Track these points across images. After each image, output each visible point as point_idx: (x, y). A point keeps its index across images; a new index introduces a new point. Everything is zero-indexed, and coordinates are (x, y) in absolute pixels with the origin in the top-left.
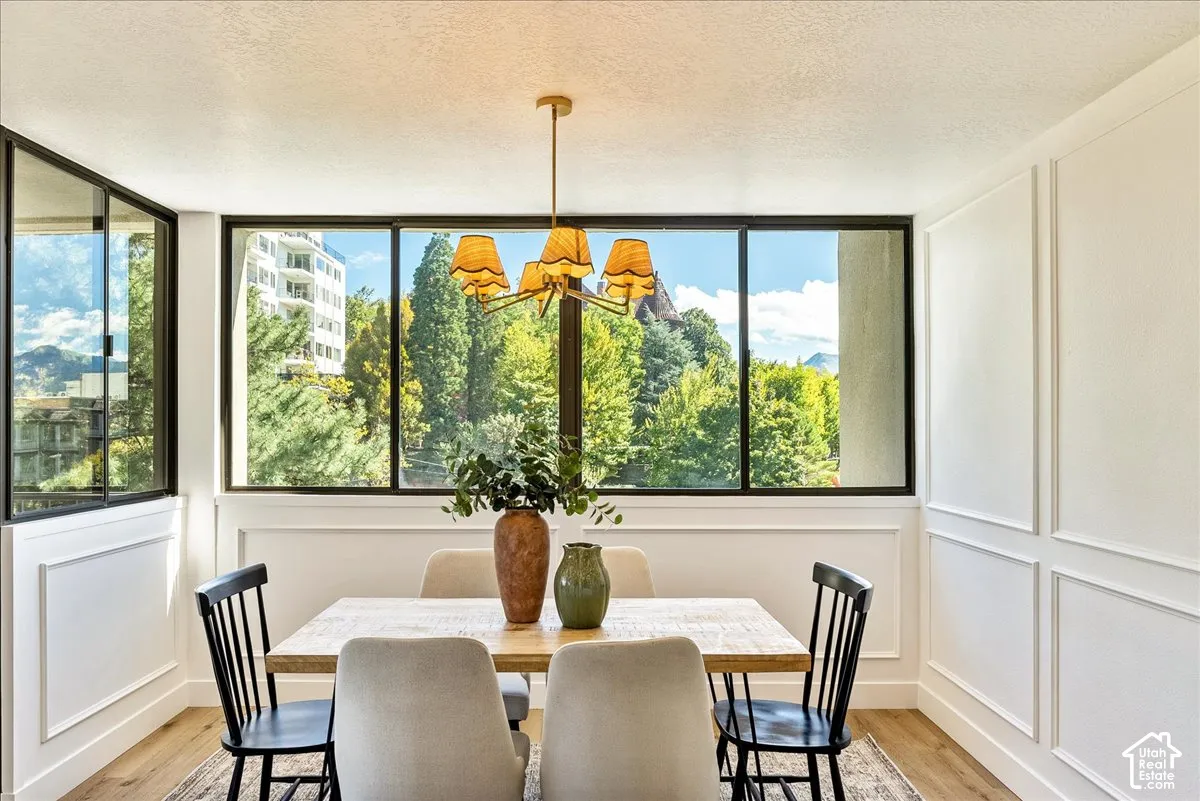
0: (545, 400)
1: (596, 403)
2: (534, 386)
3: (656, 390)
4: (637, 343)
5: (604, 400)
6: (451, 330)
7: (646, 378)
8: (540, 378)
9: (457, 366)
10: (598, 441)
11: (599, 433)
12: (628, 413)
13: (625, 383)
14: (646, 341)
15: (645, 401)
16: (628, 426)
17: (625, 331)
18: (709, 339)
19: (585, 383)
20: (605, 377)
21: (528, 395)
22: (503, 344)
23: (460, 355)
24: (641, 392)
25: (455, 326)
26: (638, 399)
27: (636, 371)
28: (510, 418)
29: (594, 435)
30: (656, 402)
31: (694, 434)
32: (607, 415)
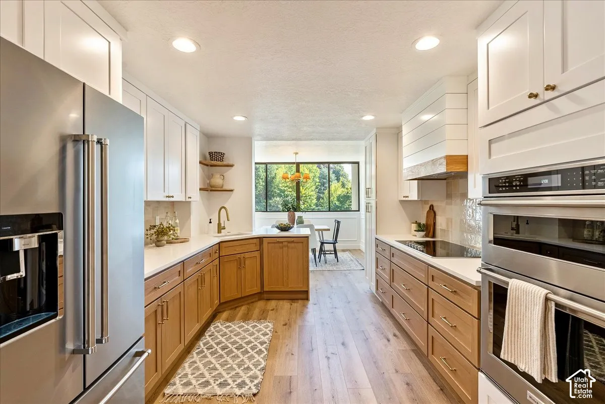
0: (289, 193)
1: (305, 194)
2: (285, 189)
3: (324, 190)
4: (318, 175)
5: (307, 193)
6: (259, 171)
7: (320, 186)
8: (287, 186)
9: (261, 182)
10: (305, 205)
11: (306, 203)
12: (315, 197)
13: (314, 188)
14: (320, 174)
15: (320, 193)
16: (315, 201)
17: (314, 171)
18: (341, 173)
19: (301, 188)
20: (308, 186)
21: (284, 191)
22: (275, 176)
23: (262, 179)
24: (319, 190)
25: (261, 170)
26: (318, 192)
27: (317, 184)
28: (278, 199)
29: (304, 204)
30: (324, 193)
31: (335, 203)
32: (308, 198)
